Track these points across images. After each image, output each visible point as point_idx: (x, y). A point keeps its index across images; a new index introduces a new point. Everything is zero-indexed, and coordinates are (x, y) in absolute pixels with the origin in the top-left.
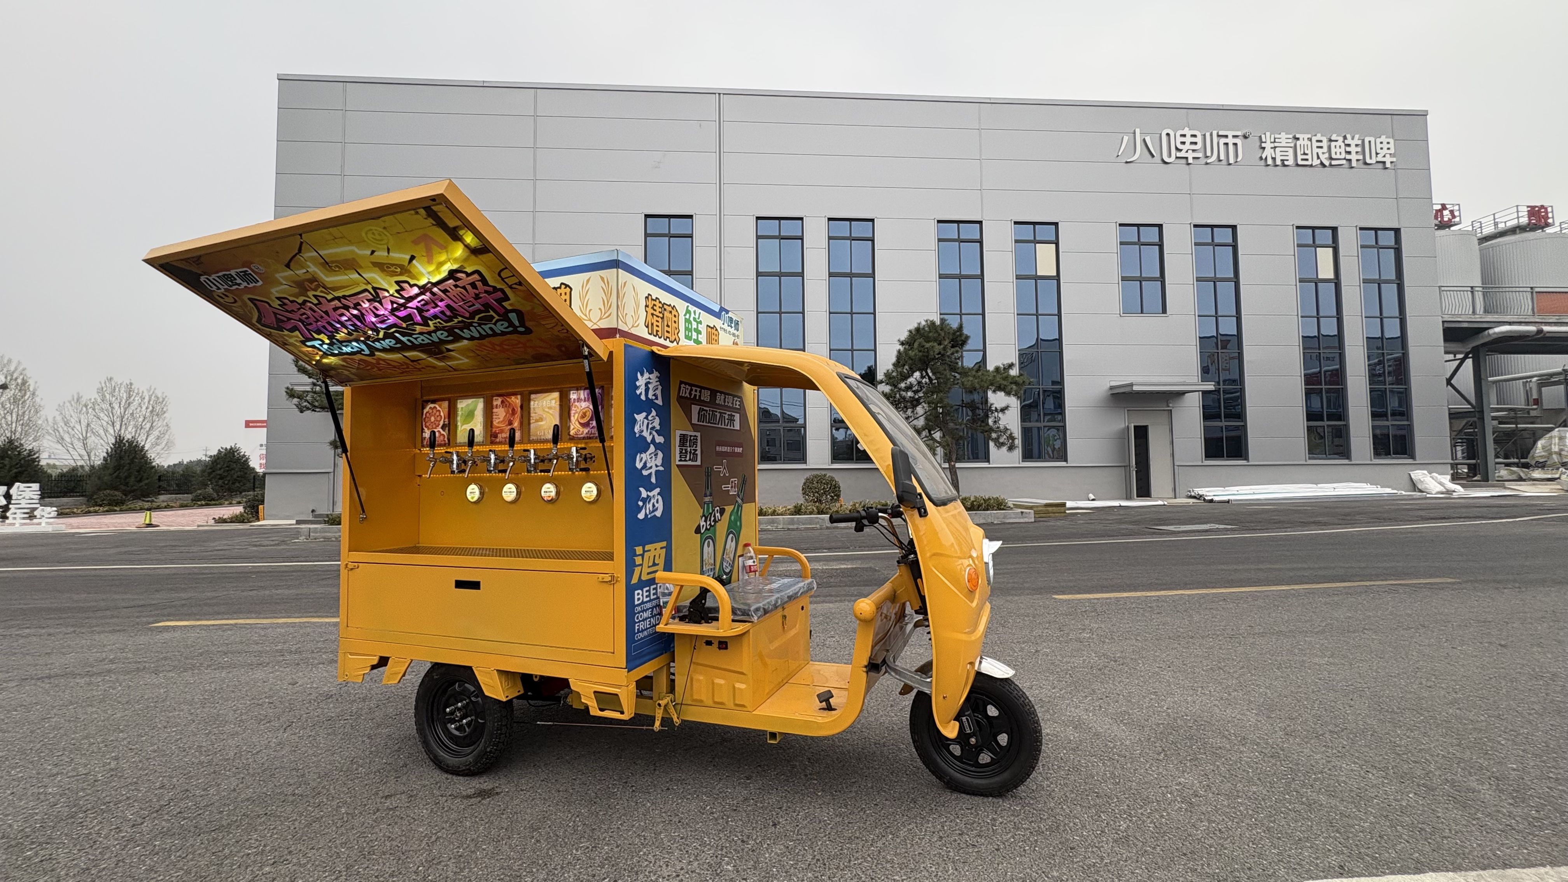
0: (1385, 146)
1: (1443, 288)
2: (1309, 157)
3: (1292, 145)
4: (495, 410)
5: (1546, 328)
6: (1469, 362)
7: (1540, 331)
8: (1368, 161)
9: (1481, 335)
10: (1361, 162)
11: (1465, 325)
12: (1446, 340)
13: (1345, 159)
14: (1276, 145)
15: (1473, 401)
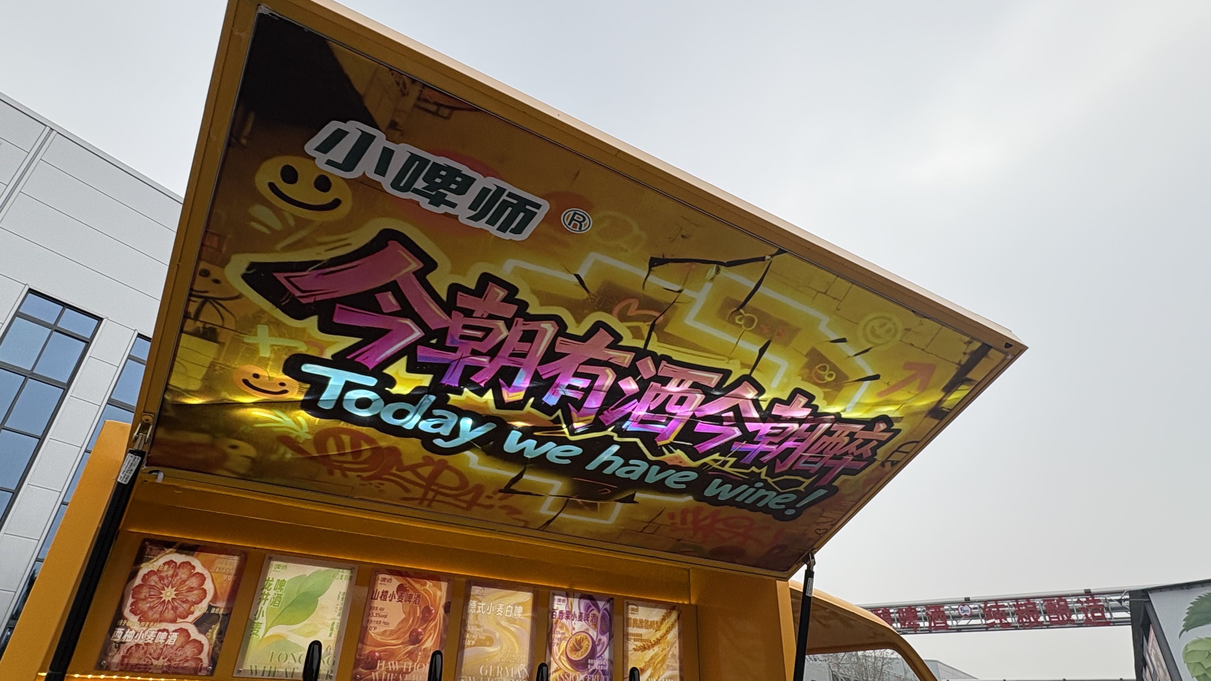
4: (378, 603)
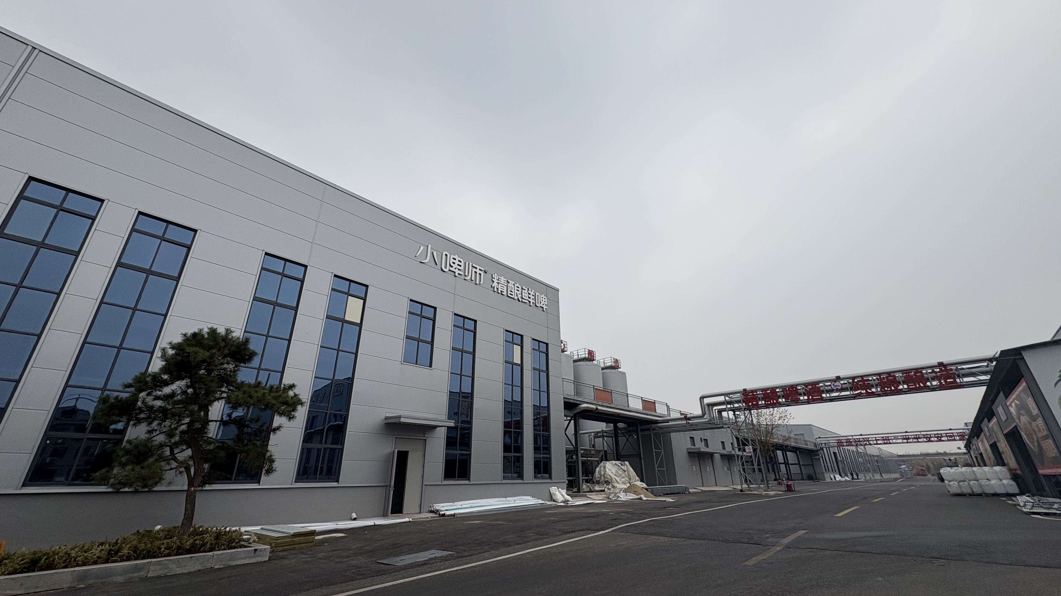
0: (543, 299)
1: (564, 380)
2: (513, 293)
3: (506, 285)
5: (599, 408)
6: (572, 421)
7: (597, 409)
8: (537, 305)
9: (577, 407)
10: (534, 304)
11: (571, 401)
12: (565, 408)
13: (528, 300)
14: (499, 282)
15: (574, 444)
